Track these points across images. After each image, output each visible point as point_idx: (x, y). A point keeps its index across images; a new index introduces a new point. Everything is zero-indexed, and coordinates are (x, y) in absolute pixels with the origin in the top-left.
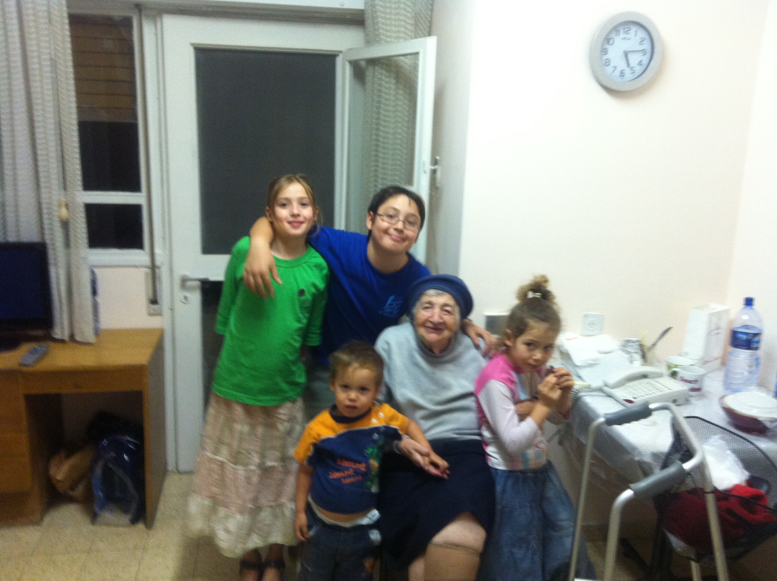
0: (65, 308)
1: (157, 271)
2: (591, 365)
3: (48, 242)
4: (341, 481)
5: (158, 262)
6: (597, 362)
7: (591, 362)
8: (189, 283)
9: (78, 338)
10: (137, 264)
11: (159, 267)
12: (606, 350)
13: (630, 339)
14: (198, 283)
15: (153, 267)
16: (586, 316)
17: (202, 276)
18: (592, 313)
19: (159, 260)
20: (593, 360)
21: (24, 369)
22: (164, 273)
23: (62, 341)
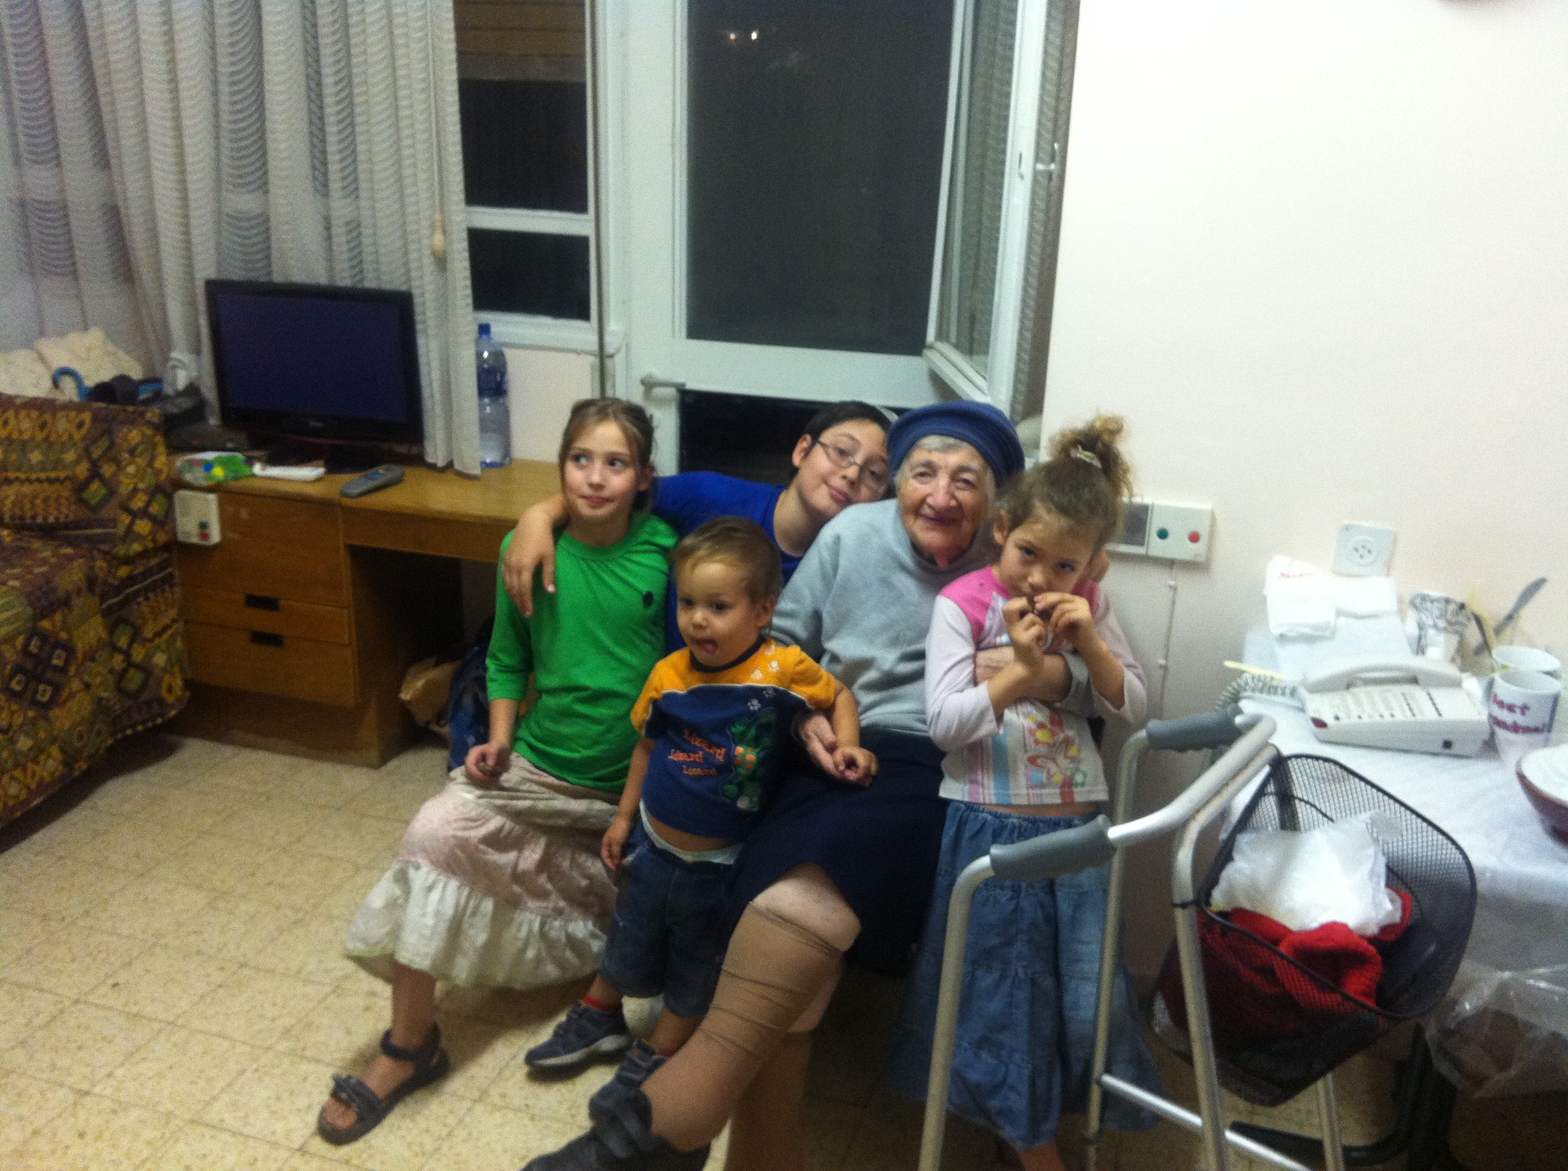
0: (438, 410)
1: (608, 362)
2: (1309, 639)
3: (416, 292)
4: (682, 769)
5: (609, 349)
6: (1327, 633)
7: (1307, 631)
8: (658, 391)
9: (457, 466)
10: (579, 347)
11: (612, 356)
12: (1361, 610)
13: (1426, 592)
14: (671, 392)
15: (602, 356)
16: (1347, 528)
17: (680, 380)
18: (1364, 523)
19: (612, 343)
20: (1316, 628)
21: (346, 501)
22: (617, 366)
23: (433, 467)
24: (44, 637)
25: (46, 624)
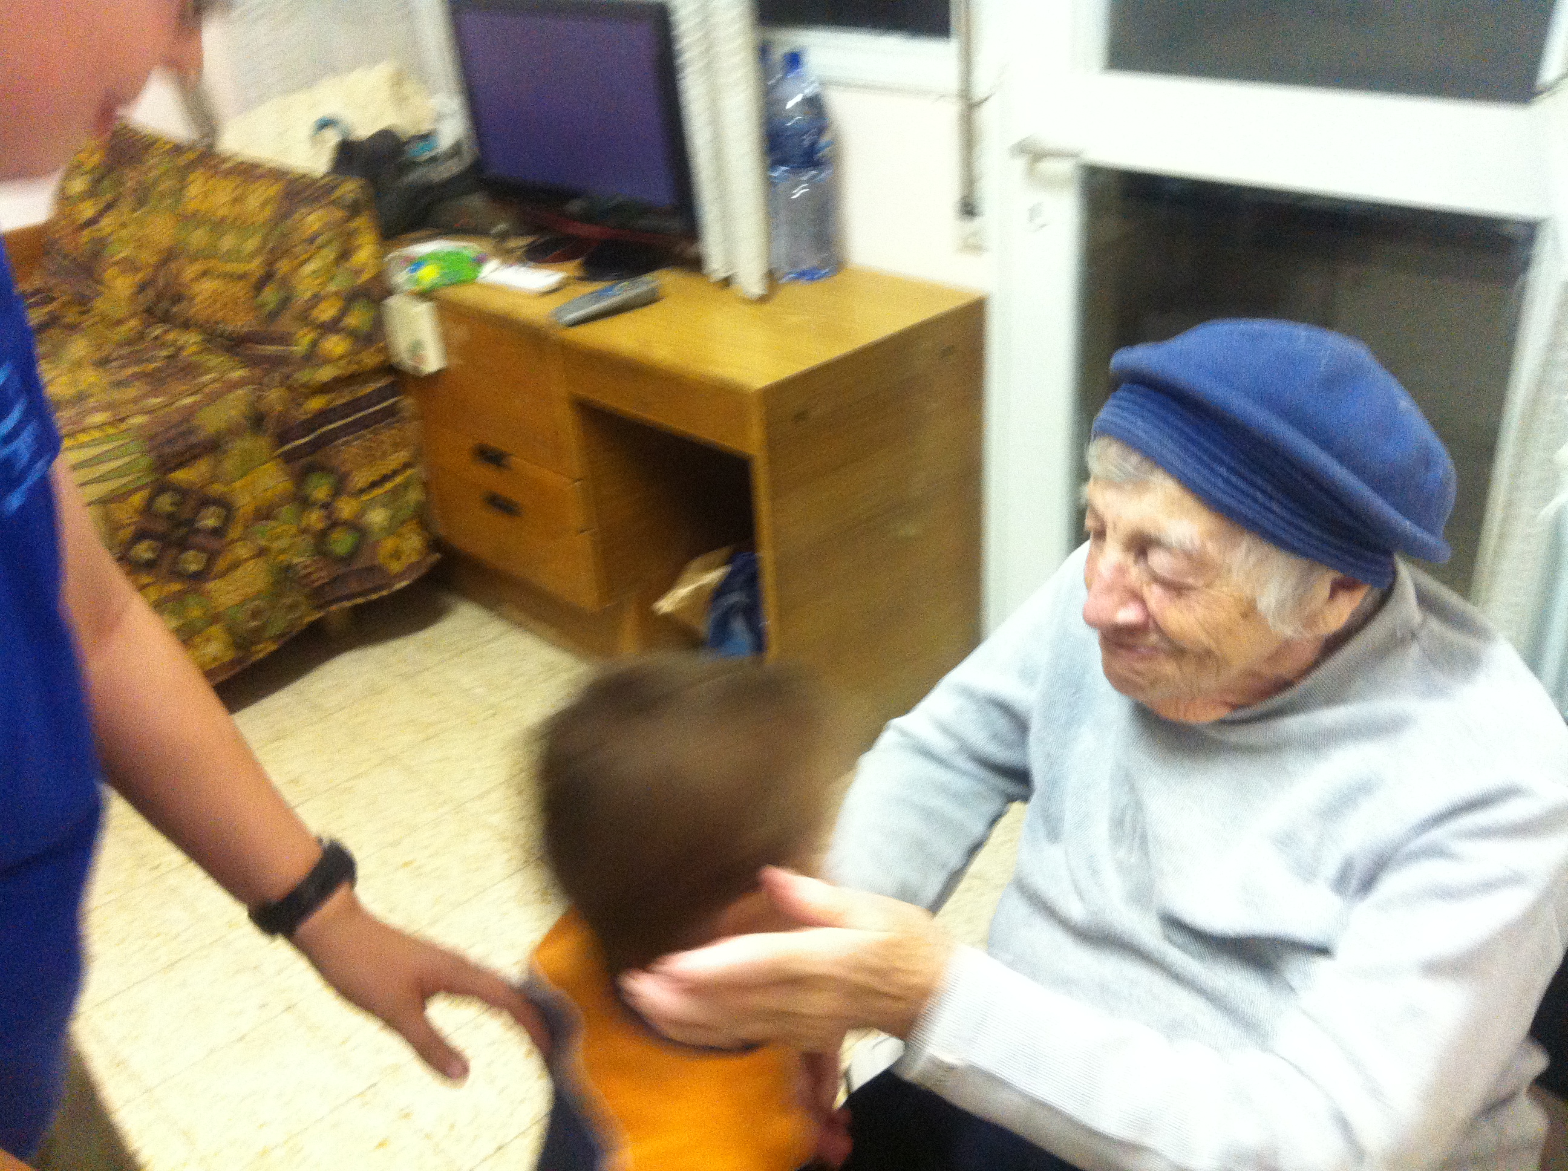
1: (977, 113)
15: (968, 102)
19: (982, 80)
24: (183, 493)
25: (181, 476)
